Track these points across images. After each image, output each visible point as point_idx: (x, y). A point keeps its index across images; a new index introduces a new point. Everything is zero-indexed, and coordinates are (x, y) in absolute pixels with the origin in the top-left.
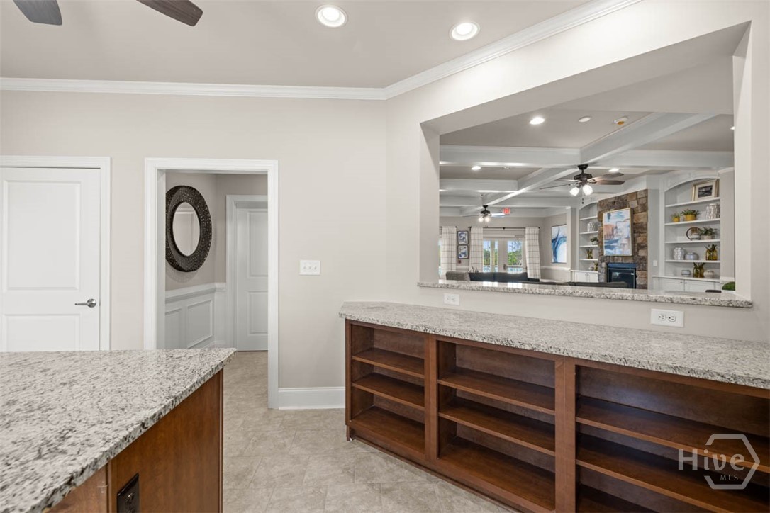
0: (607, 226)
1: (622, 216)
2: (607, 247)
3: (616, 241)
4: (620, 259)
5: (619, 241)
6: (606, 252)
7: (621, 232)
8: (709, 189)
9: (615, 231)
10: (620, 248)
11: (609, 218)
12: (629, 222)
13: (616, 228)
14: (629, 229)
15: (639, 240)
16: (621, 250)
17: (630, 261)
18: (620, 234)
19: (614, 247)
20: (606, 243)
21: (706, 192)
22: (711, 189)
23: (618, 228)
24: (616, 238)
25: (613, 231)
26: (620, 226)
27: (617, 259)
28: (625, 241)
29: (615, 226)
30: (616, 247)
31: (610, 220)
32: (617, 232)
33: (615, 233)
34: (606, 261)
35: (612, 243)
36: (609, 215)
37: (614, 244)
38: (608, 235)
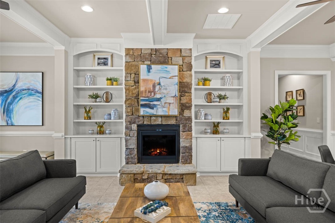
0: (144, 80)
1: (168, 72)
2: (144, 106)
3: (159, 100)
5: (162, 100)
6: (143, 111)
7: (166, 89)
8: (217, 62)
9: (157, 88)
10: (164, 107)
11: (149, 71)
12: (176, 80)
13: (159, 84)
14: (177, 87)
15: (184, 100)
16: (165, 109)
17: (173, 122)
18: (165, 91)
19: (155, 106)
20: (143, 100)
21: (216, 64)
22: (220, 63)
23: (162, 84)
24: (158, 96)
25: (154, 86)
26: (164, 82)
27: (155, 120)
28: (170, 100)
29: (158, 81)
30: (158, 106)
31: (150, 74)
32: (160, 89)
33: (156, 90)
34: (139, 122)
35: (152, 102)
36: (149, 69)
37: (155, 103)
38: (146, 91)
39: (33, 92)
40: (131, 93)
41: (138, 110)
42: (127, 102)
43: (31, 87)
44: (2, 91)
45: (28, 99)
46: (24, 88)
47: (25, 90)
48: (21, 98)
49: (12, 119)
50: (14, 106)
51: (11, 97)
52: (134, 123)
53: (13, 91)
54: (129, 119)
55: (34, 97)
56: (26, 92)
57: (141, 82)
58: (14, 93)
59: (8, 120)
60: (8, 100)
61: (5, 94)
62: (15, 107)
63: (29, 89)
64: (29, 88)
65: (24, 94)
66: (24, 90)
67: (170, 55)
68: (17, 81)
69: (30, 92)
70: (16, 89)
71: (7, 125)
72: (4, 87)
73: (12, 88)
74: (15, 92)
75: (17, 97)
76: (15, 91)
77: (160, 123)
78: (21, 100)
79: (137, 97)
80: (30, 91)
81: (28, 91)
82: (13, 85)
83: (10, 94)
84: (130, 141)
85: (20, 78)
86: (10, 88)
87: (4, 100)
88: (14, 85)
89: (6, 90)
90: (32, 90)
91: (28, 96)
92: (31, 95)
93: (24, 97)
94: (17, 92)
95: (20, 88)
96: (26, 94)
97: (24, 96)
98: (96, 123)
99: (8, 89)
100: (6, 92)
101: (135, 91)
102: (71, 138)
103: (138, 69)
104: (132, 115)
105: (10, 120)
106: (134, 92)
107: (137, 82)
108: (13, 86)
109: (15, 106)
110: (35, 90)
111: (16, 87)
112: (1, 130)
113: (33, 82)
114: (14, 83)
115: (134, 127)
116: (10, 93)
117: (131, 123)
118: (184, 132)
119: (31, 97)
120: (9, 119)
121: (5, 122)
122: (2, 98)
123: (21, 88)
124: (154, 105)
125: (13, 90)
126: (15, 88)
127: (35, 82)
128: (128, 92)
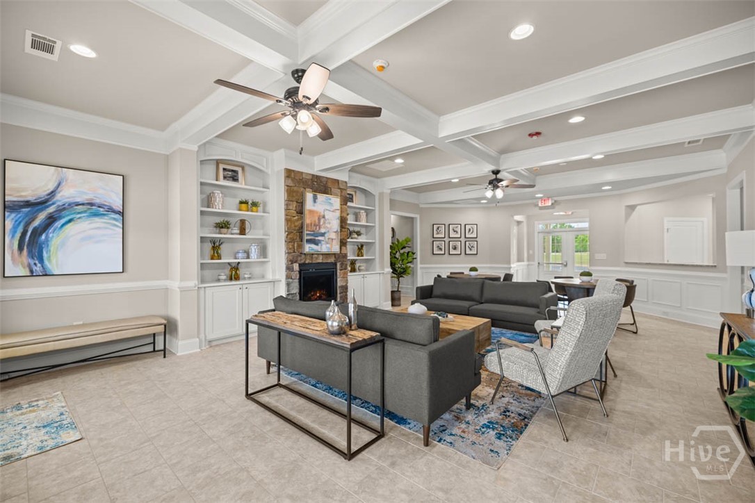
0: (311, 212)
1: (331, 204)
2: (309, 241)
3: (323, 235)
4: (321, 257)
5: (326, 235)
6: (308, 248)
7: (330, 223)
9: (322, 221)
10: (327, 243)
11: (315, 201)
12: (338, 214)
13: (324, 217)
14: (338, 221)
16: (328, 245)
17: (332, 260)
18: (328, 226)
20: (307, 234)
23: (326, 217)
24: (323, 231)
25: (319, 220)
26: (328, 215)
27: (317, 258)
28: (333, 236)
29: (322, 213)
30: (323, 242)
31: (316, 204)
32: (324, 223)
33: (321, 223)
34: (301, 260)
35: (317, 237)
36: (315, 198)
37: (320, 238)
38: (311, 224)
39: (101, 209)
40: (293, 225)
41: (301, 246)
42: (289, 237)
43: (97, 201)
44: (15, 201)
45: (89, 222)
46: (79, 200)
47: (83, 204)
48: (70, 221)
49: (46, 262)
50: (51, 235)
51: (42, 216)
52: (296, 262)
53: (47, 204)
54: (291, 258)
55: (105, 219)
56: (85, 209)
57: (306, 212)
58: (51, 209)
59: (35, 264)
60: (34, 222)
61: (26, 210)
62: (53, 236)
63: (92, 204)
64: (93, 202)
65: (79, 213)
66: (78, 204)
67: (329, 185)
68: (59, 185)
69: (94, 209)
70: (57, 201)
71: (29, 274)
72: (23, 194)
73: (46, 197)
74: (55, 206)
75: (60, 218)
76: (53, 204)
77: (320, 261)
78: (70, 224)
79: (300, 230)
80: (93, 207)
81: (89, 207)
82: (50, 191)
83: (42, 210)
84: (292, 284)
85: (69, 181)
86: (41, 198)
87: (20, 222)
88: (52, 192)
89: (27, 202)
90: (99, 207)
91: (89, 216)
92: (96, 215)
93: (79, 218)
94: (61, 208)
95: (69, 200)
96: (85, 212)
97: (79, 216)
98: (229, 264)
99: (34, 198)
100: (27, 204)
101: (299, 223)
102: (205, 288)
103: (303, 196)
104: (294, 252)
105: (39, 265)
106: (296, 224)
107: (301, 212)
108: (49, 194)
109: (55, 235)
110: (106, 207)
111: (58, 197)
112: (3, 288)
113: (101, 191)
114: (51, 187)
115: (296, 267)
116: (40, 207)
117: (292, 262)
118: (341, 270)
119: (97, 219)
120: (37, 262)
121: (24, 268)
122: (15, 216)
123: (71, 200)
124: (319, 240)
125: (51, 203)
126: (55, 200)
127: (108, 191)
128: (289, 224)
